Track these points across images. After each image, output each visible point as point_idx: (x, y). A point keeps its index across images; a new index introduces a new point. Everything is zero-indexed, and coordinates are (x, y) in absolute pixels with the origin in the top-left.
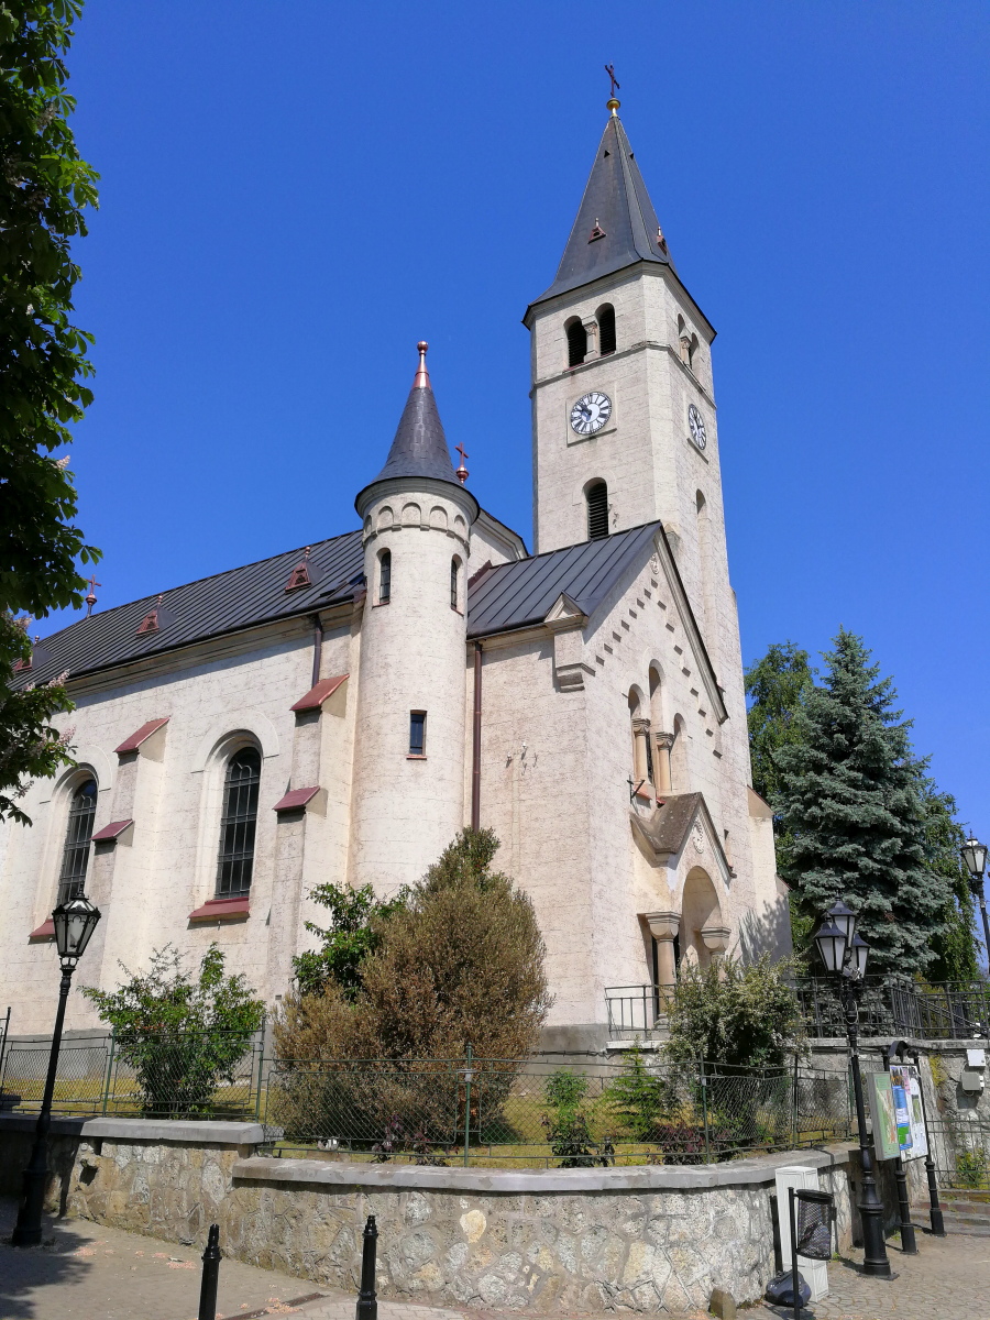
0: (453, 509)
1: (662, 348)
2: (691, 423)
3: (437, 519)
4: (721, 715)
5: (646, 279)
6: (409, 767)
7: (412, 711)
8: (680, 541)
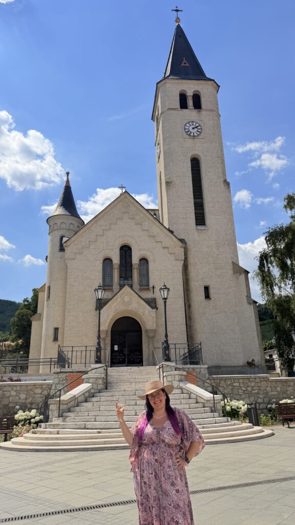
0: (60, 222)
1: (166, 112)
2: (187, 130)
3: (55, 227)
6: (46, 303)
7: (48, 286)
8: (173, 183)
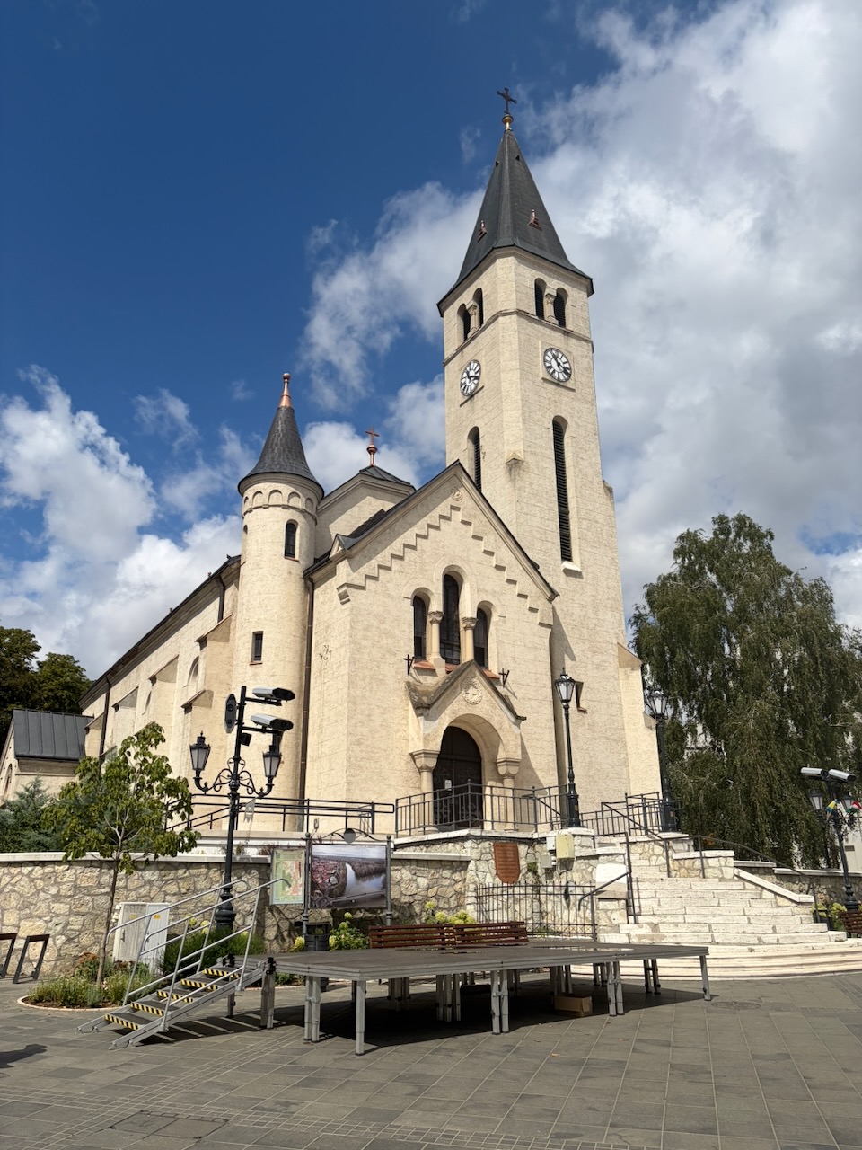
0: (286, 489)
1: (511, 313)
2: (548, 365)
3: (275, 499)
4: (549, 594)
5: (499, 262)
6: (250, 670)
7: (254, 633)
8: (525, 463)
